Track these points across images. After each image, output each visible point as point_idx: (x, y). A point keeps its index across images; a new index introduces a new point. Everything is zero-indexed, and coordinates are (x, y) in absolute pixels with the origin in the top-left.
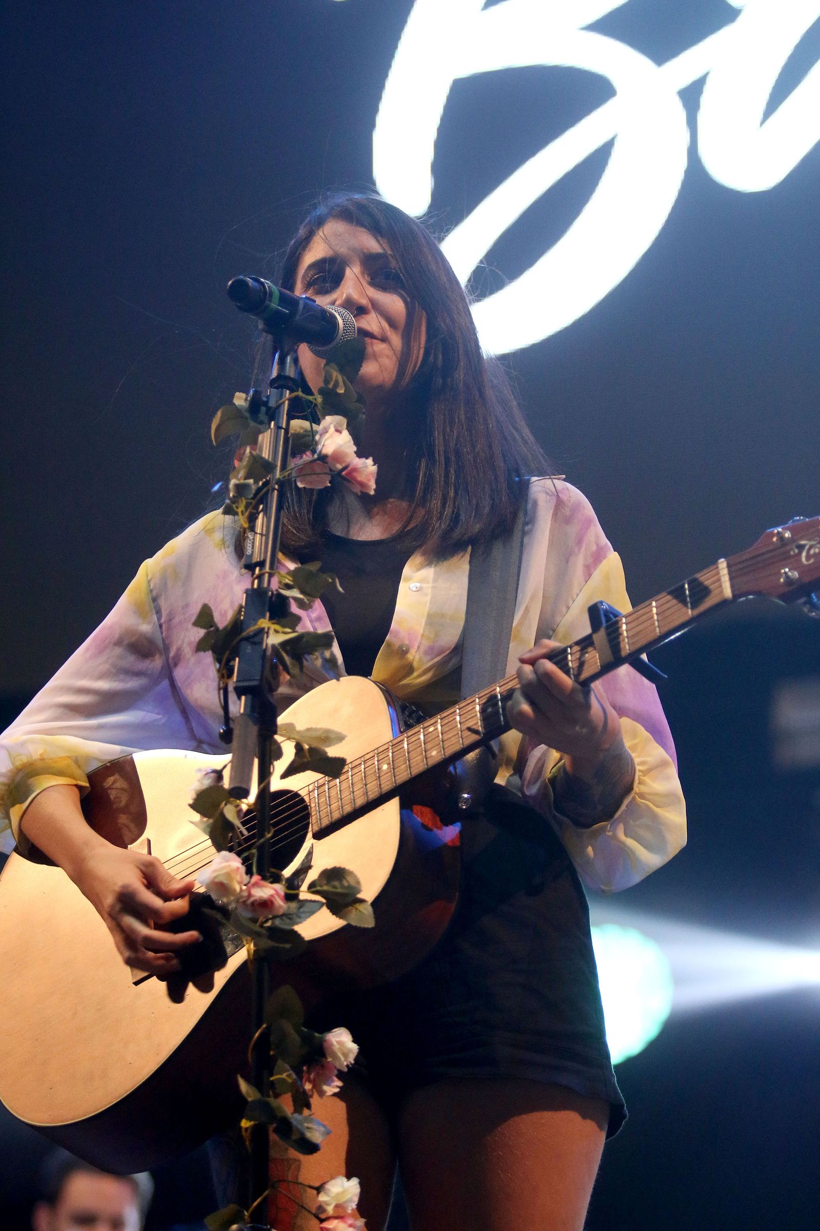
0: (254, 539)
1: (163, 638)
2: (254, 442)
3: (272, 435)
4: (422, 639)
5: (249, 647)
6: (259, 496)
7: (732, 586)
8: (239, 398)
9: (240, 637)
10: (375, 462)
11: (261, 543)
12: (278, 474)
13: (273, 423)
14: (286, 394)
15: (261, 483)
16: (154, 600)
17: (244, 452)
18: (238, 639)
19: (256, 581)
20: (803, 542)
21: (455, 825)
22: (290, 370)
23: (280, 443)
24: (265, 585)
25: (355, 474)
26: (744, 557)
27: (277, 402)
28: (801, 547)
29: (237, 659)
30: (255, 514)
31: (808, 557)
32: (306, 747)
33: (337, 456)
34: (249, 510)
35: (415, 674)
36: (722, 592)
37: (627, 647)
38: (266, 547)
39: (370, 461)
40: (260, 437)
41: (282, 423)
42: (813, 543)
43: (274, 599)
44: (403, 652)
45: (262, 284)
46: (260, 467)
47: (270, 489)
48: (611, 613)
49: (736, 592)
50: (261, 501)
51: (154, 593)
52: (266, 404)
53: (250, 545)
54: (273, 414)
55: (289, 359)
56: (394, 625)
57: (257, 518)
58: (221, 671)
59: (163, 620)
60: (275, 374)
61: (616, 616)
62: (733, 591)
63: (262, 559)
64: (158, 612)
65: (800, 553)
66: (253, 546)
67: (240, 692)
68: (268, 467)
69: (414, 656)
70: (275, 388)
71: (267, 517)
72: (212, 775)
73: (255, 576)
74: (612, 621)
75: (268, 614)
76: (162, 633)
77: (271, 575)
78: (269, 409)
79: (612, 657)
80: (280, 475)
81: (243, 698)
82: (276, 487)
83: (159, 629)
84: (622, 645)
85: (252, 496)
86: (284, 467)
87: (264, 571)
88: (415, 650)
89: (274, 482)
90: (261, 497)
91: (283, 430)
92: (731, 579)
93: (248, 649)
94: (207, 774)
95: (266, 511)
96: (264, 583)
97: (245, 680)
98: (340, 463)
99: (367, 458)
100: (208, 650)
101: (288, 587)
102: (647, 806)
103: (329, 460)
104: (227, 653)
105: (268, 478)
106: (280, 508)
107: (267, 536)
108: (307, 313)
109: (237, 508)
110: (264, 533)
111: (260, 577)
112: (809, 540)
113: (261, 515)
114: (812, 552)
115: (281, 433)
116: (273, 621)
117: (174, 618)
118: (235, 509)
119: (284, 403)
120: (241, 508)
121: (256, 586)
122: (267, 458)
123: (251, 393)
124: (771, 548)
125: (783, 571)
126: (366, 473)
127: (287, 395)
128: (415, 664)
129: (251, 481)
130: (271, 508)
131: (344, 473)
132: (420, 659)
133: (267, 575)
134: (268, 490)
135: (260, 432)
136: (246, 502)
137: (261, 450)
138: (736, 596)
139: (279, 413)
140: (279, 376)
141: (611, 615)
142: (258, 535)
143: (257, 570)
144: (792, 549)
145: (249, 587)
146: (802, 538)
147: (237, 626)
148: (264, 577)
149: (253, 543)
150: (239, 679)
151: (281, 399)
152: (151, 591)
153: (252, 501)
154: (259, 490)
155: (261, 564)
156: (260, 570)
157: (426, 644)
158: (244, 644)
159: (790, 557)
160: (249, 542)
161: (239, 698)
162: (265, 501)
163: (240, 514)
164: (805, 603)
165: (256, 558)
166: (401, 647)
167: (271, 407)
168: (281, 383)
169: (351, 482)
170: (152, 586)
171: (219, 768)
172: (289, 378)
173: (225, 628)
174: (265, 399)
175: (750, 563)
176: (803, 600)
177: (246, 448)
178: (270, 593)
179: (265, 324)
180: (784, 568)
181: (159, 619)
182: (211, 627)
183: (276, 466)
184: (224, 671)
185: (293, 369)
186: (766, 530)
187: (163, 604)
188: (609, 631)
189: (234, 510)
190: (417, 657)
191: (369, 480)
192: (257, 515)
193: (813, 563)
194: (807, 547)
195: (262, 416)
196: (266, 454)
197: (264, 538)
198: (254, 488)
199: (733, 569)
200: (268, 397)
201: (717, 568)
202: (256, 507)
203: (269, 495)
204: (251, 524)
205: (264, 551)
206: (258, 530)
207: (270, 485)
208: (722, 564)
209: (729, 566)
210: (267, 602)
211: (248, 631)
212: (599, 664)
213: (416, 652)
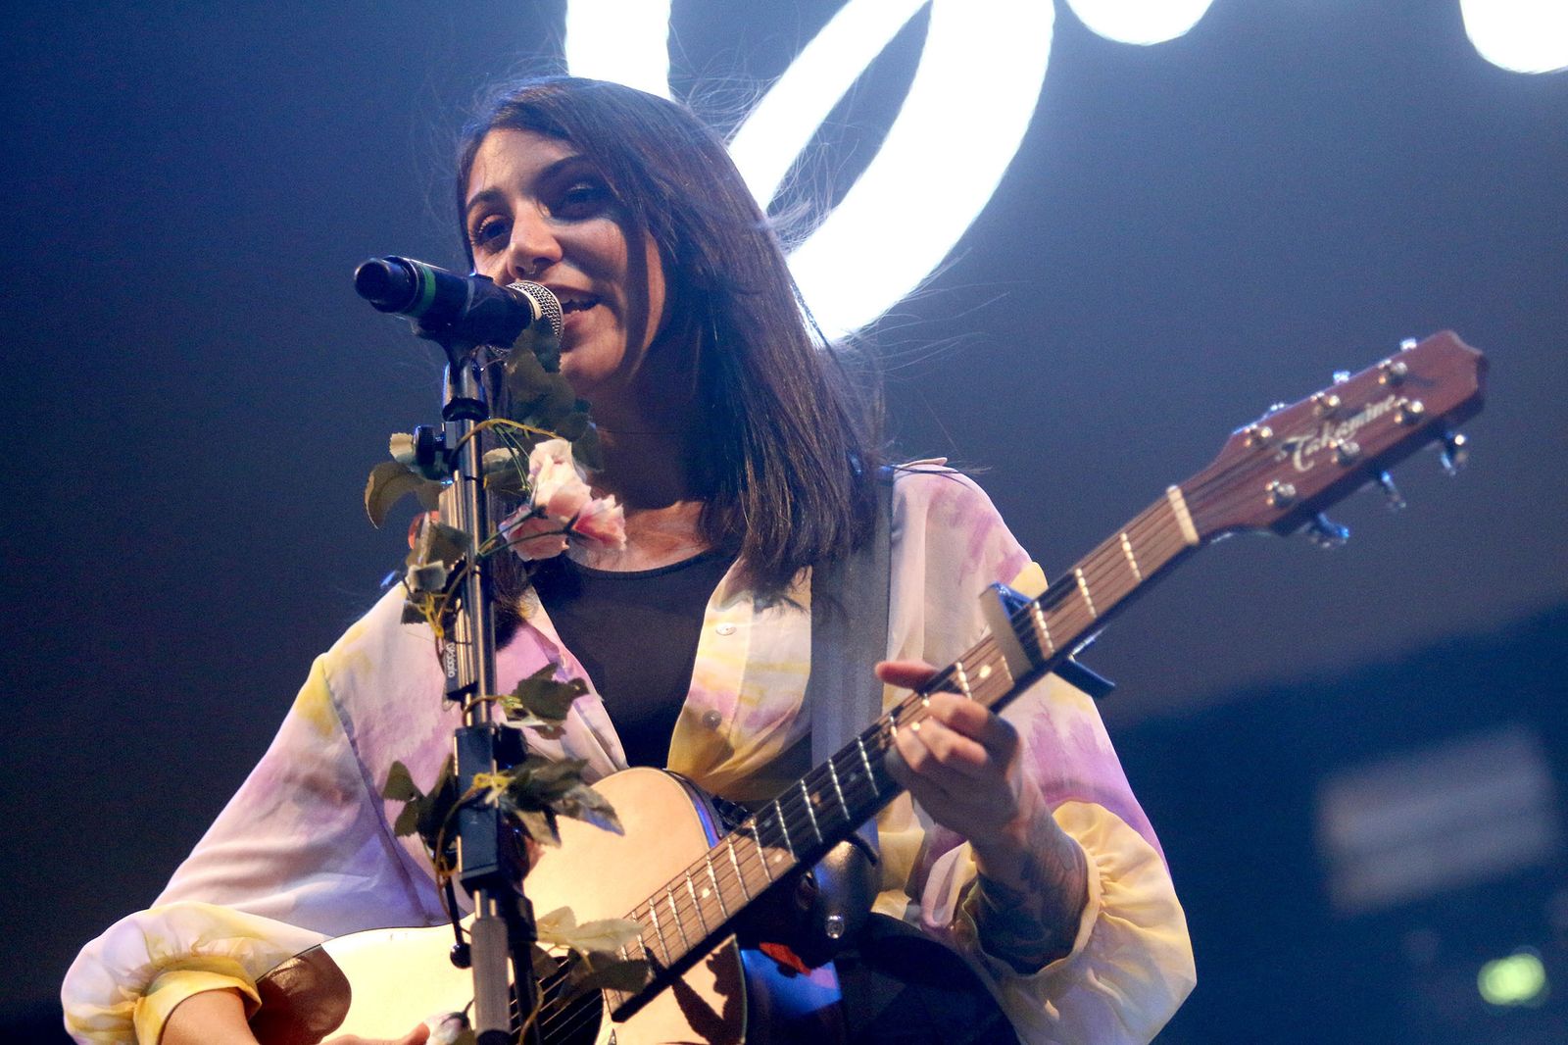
0: (455, 653)
1: (359, 760)
2: (434, 506)
3: (459, 491)
4: (740, 702)
5: (475, 817)
6: (454, 585)
7: (1196, 523)
8: (400, 443)
9: (459, 802)
10: (618, 501)
11: (468, 655)
12: (476, 548)
13: (456, 473)
14: (469, 426)
15: (453, 567)
16: (338, 706)
17: (422, 522)
18: (456, 805)
19: (469, 716)
20: (1292, 440)
21: (826, 966)
22: (470, 389)
23: (472, 501)
24: (484, 719)
25: (590, 525)
26: (1207, 478)
27: (458, 440)
28: (1291, 448)
29: (459, 839)
30: (452, 614)
31: (1305, 460)
32: (585, 953)
33: (559, 505)
34: (441, 609)
35: (737, 756)
36: (1181, 535)
37: (1050, 645)
38: (476, 662)
39: (611, 500)
40: (441, 497)
41: (471, 472)
42: (1307, 437)
43: (499, 737)
44: (711, 724)
45: (406, 265)
46: (448, 543)
47: (469, 572)
48: (1015, 599)
49: (1204, 532)
50: (457, 594)
51: (337, 697)
52: (441, 445)
53: (452, 663)
54: (454, 460)
55: (465, 373)
56: (694, 684)
57: (455, 620)
58: (437, 861)
59: (356, 733)
60: (447, 398)
61: (1022, 602)
62: (1198, 530)
63: (472, 681)
64: (347, 723)
65: (1290, 458)
66: (456, 666)
67: (470, 886)
68: (459, 540)
69: (729, 729)
70: (451, 420)
71: (469, 616)
72: (453, 1022)
73: (466, 708)
74: (1019, 612)
75: (495, 763)
76: (357, 754)
77: (490, 703)
78: (447, 453)
79: (1029, 662)
80: (480, 550)
81: (477, 895)
82: (477, 568)
83: (351, 748)
84: (1041, 643)
85: (444, 585)
86: (483, 536)
87: (478, 698)
88: (730, 720)
89: (473, 561)
90: (456, 588)
91: (474, 482)
92: (1192, 513)
93: (473, 820)
94: (444, 1023)
95: (467, 607)
96: (481, 718)
97: (476, 868)
98: (566, 514)
99: (604, 497)
100: (413, 833)
101: (520, 714)
102: (1123, 927)
103: (548, 513)
104: (442, 831)
105: (463, 558)
106: (487, 598)
107: (475, 643)
108: (482, 298)
109: (423, 609)
110: (470, 640)
111: (474, 708)
112: (1302, 433)
113: (461, 614)
114: (1309, 451)
115: (471, 487)
116: (506, 771)
117: (372, 728)
118: (421, 611)
119: (469, 439)
120: (429, 609)
121: (469, 723)
122: (456, 526)
123: (417, 432)
124: (1244, 456)
125: (1270, 487)
126: (606, 521)
127: (472, 428)
128: (733, 741)
129: (440, 563)
130: (474, 603)
131: (574, 528)
132: (739, 734)
133: (484, 704)
134: (465, 576)
135: (440, 489)
136: (436, 599)
137: (445, 516)
138: (1205, 539)
139: (464, 455)
140: (455, 401)
141: (1016, 603)
142: (461, 645)
143: (468, 699)
144: (1277, 453)
145: (460, 725)
146: (1290, 433)
147: (449, 788)
148: (480, 708)
149: (455, 658)
150: (468, 867)
151: (463, 434)
152: (332, 694)
153: (444, 595)
154: (452, 577)
155: (473, 688)
156: (473, 697)
157: (746, 709)
158: (465, 813)
159: (1276, 464)
160: (449, 658)
161: (471, 896)
162: (463, 594)
163: (429, 617)
164: (1310, 532)
165: (463, 682)
166: (707, 716)
167: (451, 450)
168: (460, 410)
169: (588, 538)
170: (333, 686)
171: (460, 1009)
172: (470, 400)
173: (432, 794)
174: (439, 439)
175: (1216, 484)
176: (1307, 526)
177: (424, 516)
178: (493, 730)
179: (421, 325)
180: (1270, 480)
181: (350, 732)
182: (412, 795)
183: (473, 537)
184: (443, 860)
185: (474, 387)
186: (1230, 431)
187: (353, 709)
188: (1017, 625)
189: (419, 613)
190: (735, 730)
191: (614, 529)
192: (455, 616)
193: (1314, 468)
194: (1300, 445)
195: (439, 464)
196: (453, 522)
197: (470, 647)
198: (445, 574)
199: (1194, 497)
200: (443, 435)
201: (1167, 501)
202: (452, 604)
203: (469, 584)
204: (447, 632)
205: (474, 663)
206: (460, 637)
207: (467, 567)
208: (1174, 493)
209: (1185, 495)
210: (491, 741)
211: (470, 790)
212: (1010, 678)
213: (732, 723)
